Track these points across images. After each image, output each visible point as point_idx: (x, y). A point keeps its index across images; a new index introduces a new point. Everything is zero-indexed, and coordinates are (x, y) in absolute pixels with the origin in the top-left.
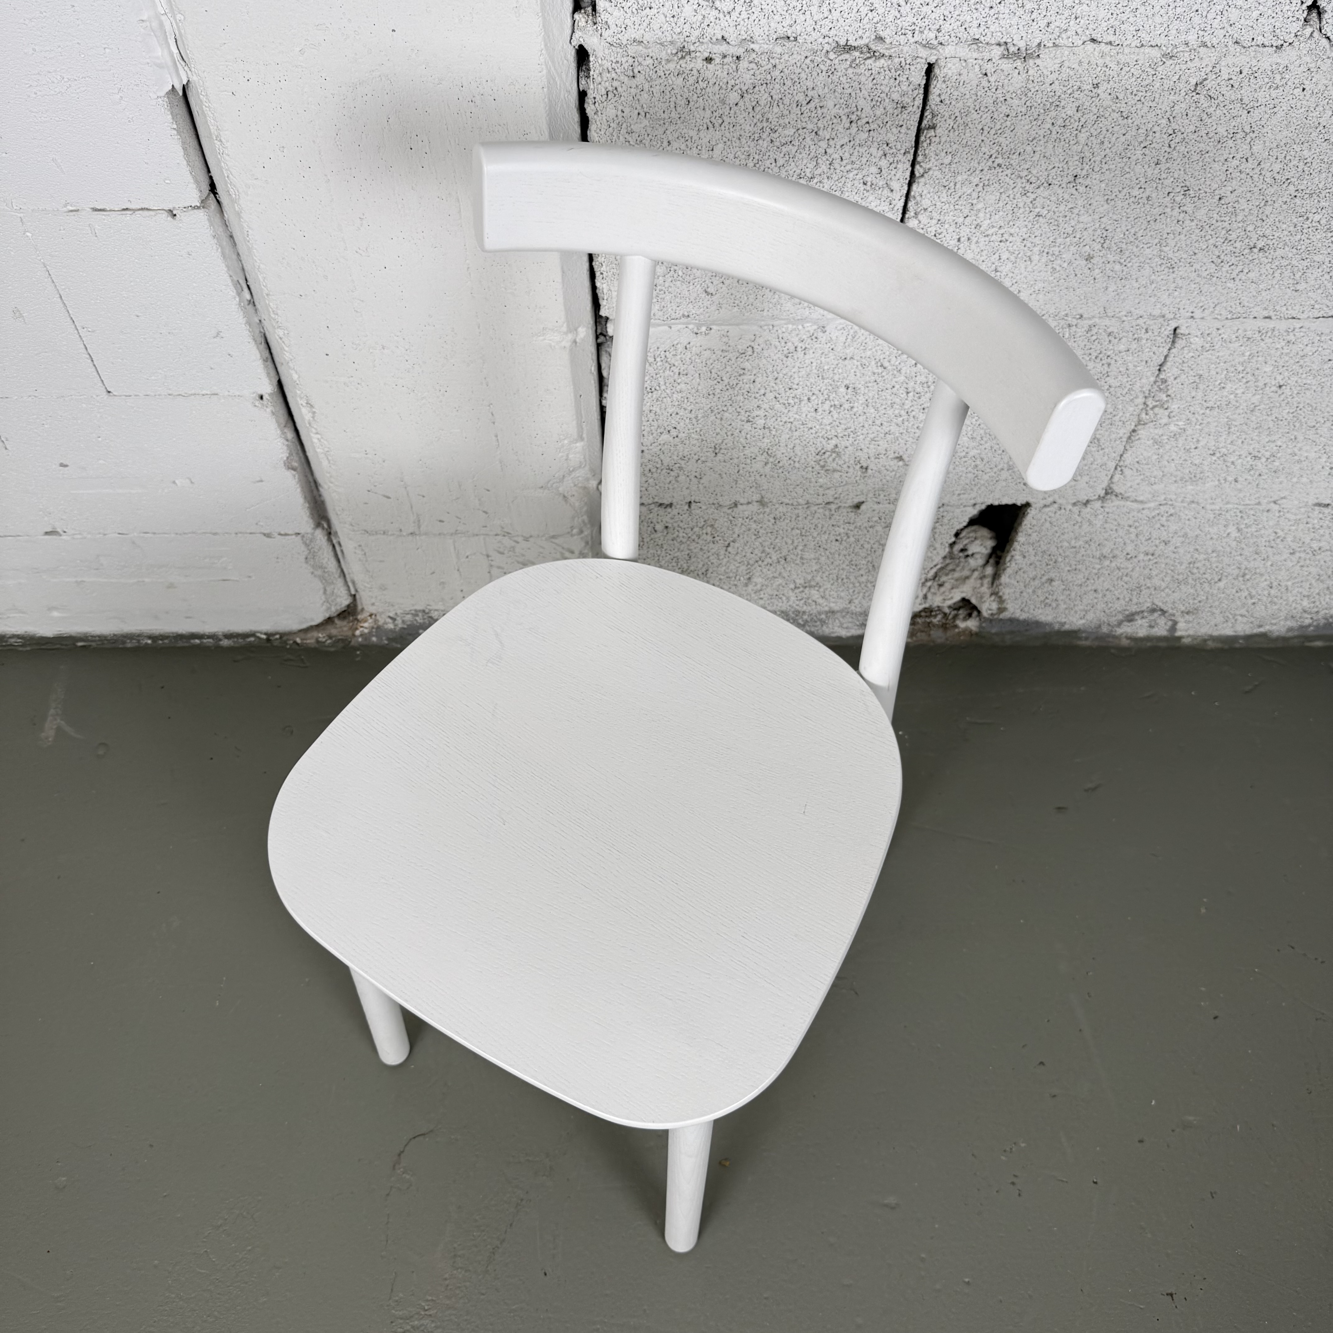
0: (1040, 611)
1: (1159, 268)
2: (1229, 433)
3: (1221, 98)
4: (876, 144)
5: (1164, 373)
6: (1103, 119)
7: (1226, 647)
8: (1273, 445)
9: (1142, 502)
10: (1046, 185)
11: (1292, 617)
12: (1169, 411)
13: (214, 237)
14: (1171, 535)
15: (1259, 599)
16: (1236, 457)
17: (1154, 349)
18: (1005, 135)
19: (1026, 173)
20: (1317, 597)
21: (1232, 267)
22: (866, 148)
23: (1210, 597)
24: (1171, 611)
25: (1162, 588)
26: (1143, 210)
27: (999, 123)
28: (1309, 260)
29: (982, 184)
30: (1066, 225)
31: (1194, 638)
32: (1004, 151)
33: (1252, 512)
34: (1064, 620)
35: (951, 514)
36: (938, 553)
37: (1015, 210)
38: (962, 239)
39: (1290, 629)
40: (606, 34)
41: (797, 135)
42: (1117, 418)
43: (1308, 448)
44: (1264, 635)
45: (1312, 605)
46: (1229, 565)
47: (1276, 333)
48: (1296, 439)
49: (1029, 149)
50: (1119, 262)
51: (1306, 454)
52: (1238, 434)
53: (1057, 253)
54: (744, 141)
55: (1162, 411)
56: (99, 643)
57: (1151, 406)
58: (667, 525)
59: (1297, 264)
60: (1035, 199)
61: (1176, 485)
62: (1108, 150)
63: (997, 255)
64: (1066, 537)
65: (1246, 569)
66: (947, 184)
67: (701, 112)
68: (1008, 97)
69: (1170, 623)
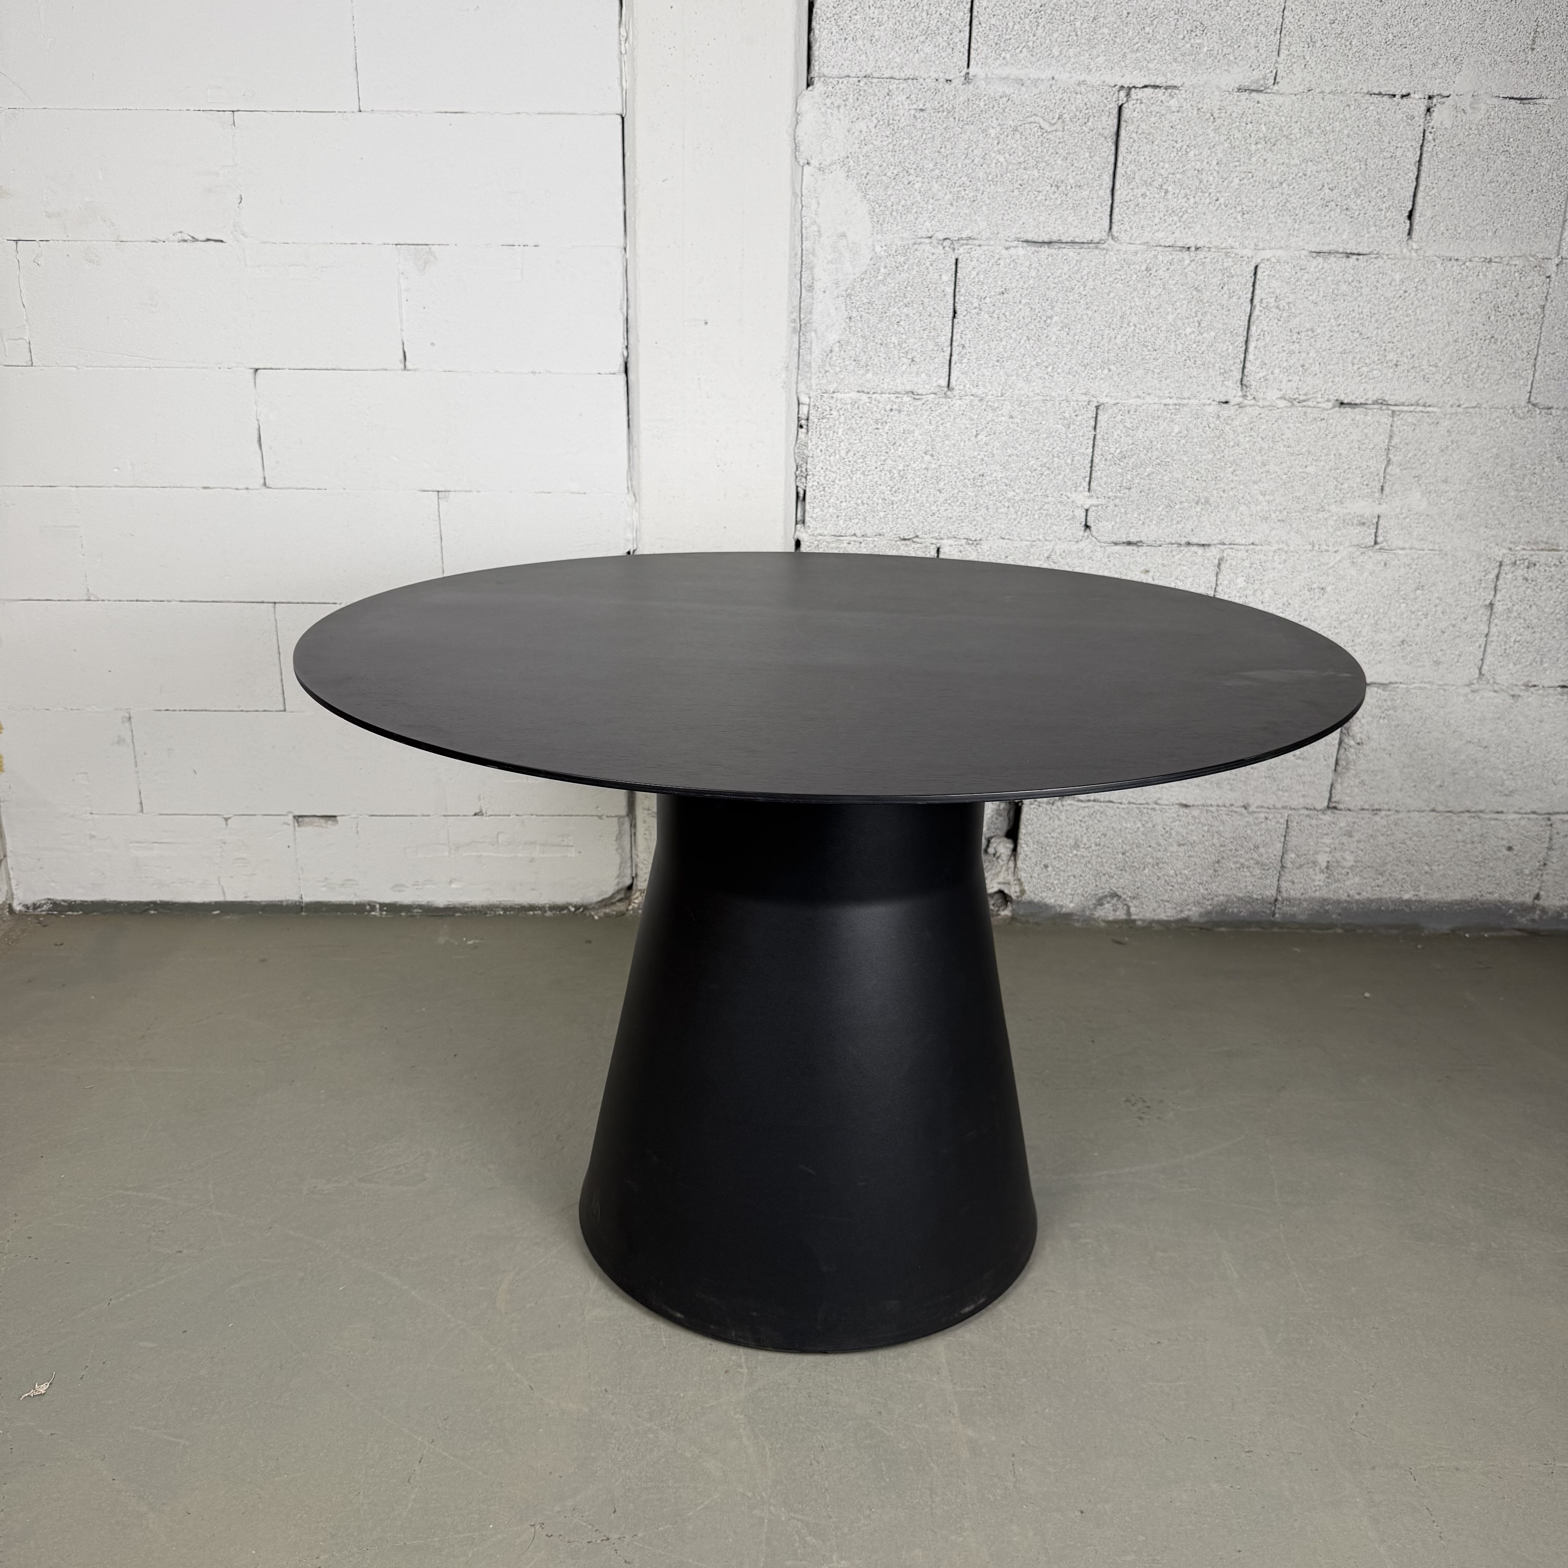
0: (1045, 894)
7: (1165, 929)
9: (1082, 801)
11: (1198, 903)
15: (1173, 886)
20: (1207, 884)
23: (1143, 884)
24: (1123, 896)
25: (1112, 875)
31: (1144, 920)
34: (1061, 903)
39: (1201, 915)
40: (808, 532)
44: (1186, 920)
45: (1206, 892)
46: (1146, 855)
64: (1047, 830)
65: (1157, 859)
69: (1125, 907)
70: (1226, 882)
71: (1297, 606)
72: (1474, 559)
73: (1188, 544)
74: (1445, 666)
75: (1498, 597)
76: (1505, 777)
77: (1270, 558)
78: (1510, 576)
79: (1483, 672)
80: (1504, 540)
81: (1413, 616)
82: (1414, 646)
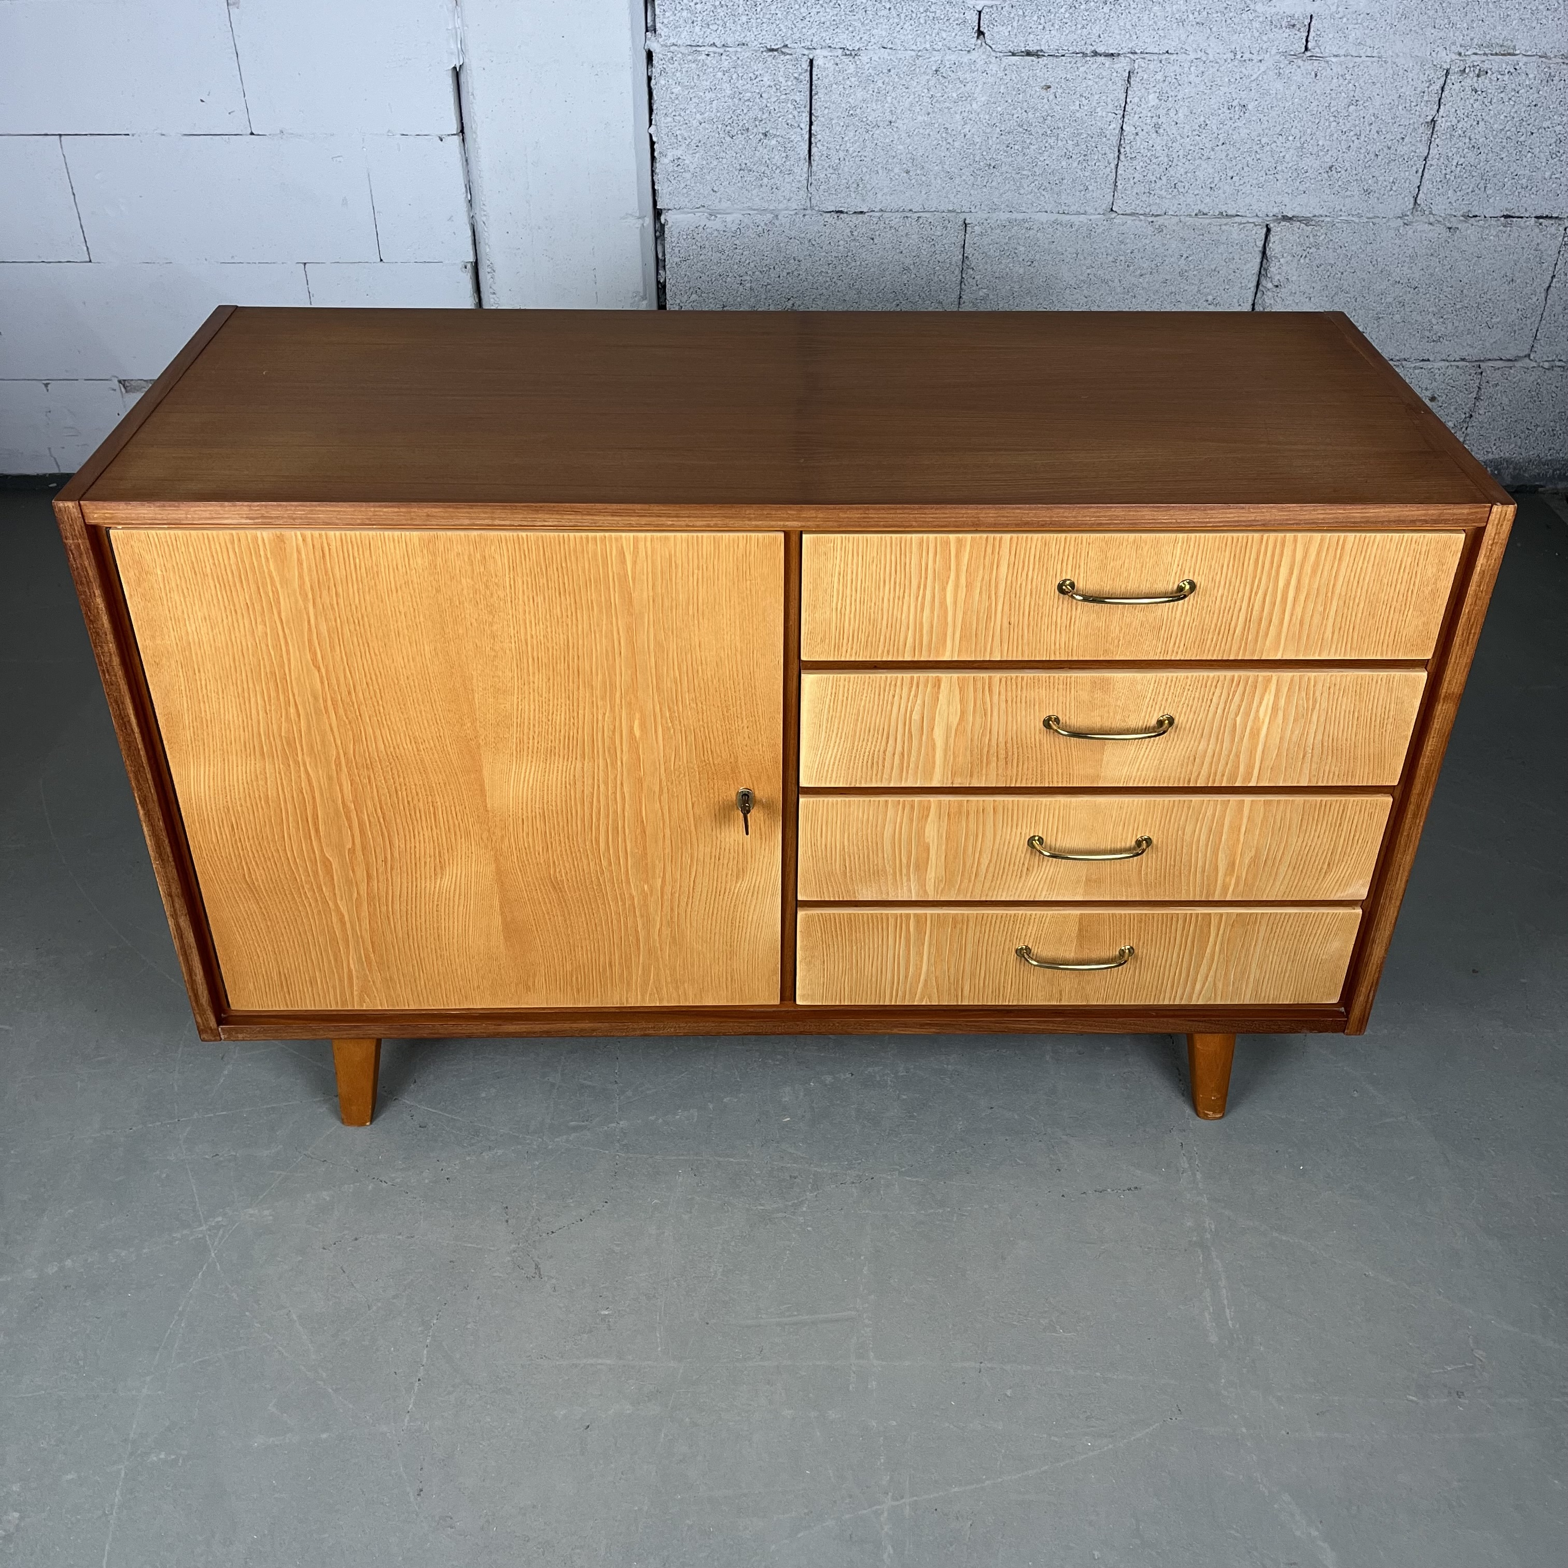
3: (950, 78)
4: (790, 101)
10: (877, 127)
12: (974, 280)
17: (956, 234)
18: (852, 98)
19: (865, 119)
21: (982, 178)
22: (786, 104)
26: (928, 141)
27: (848, 91)
28: (1020, 173)
29: (845, 126)
30: (891, 151)
32: (852, 106)
40: (660, 40)
47: (1017, 221)
49: (865, 105)
52: (1018, 298)
55: (970, 280)
57: (964, 277)
66: (828, 126)
68: (850, 77)
71: (1214, 128)
72: (1417, 67)
73: (1095, 54)
74: (1376, 195)
75: (1441, 113)
76: (1434, 321)
77: (1186, 69)
78: (1457, 86)
79: (1418, 202)
80: (1454, 43)
81: (1344, 137)
82: (1343, 172)
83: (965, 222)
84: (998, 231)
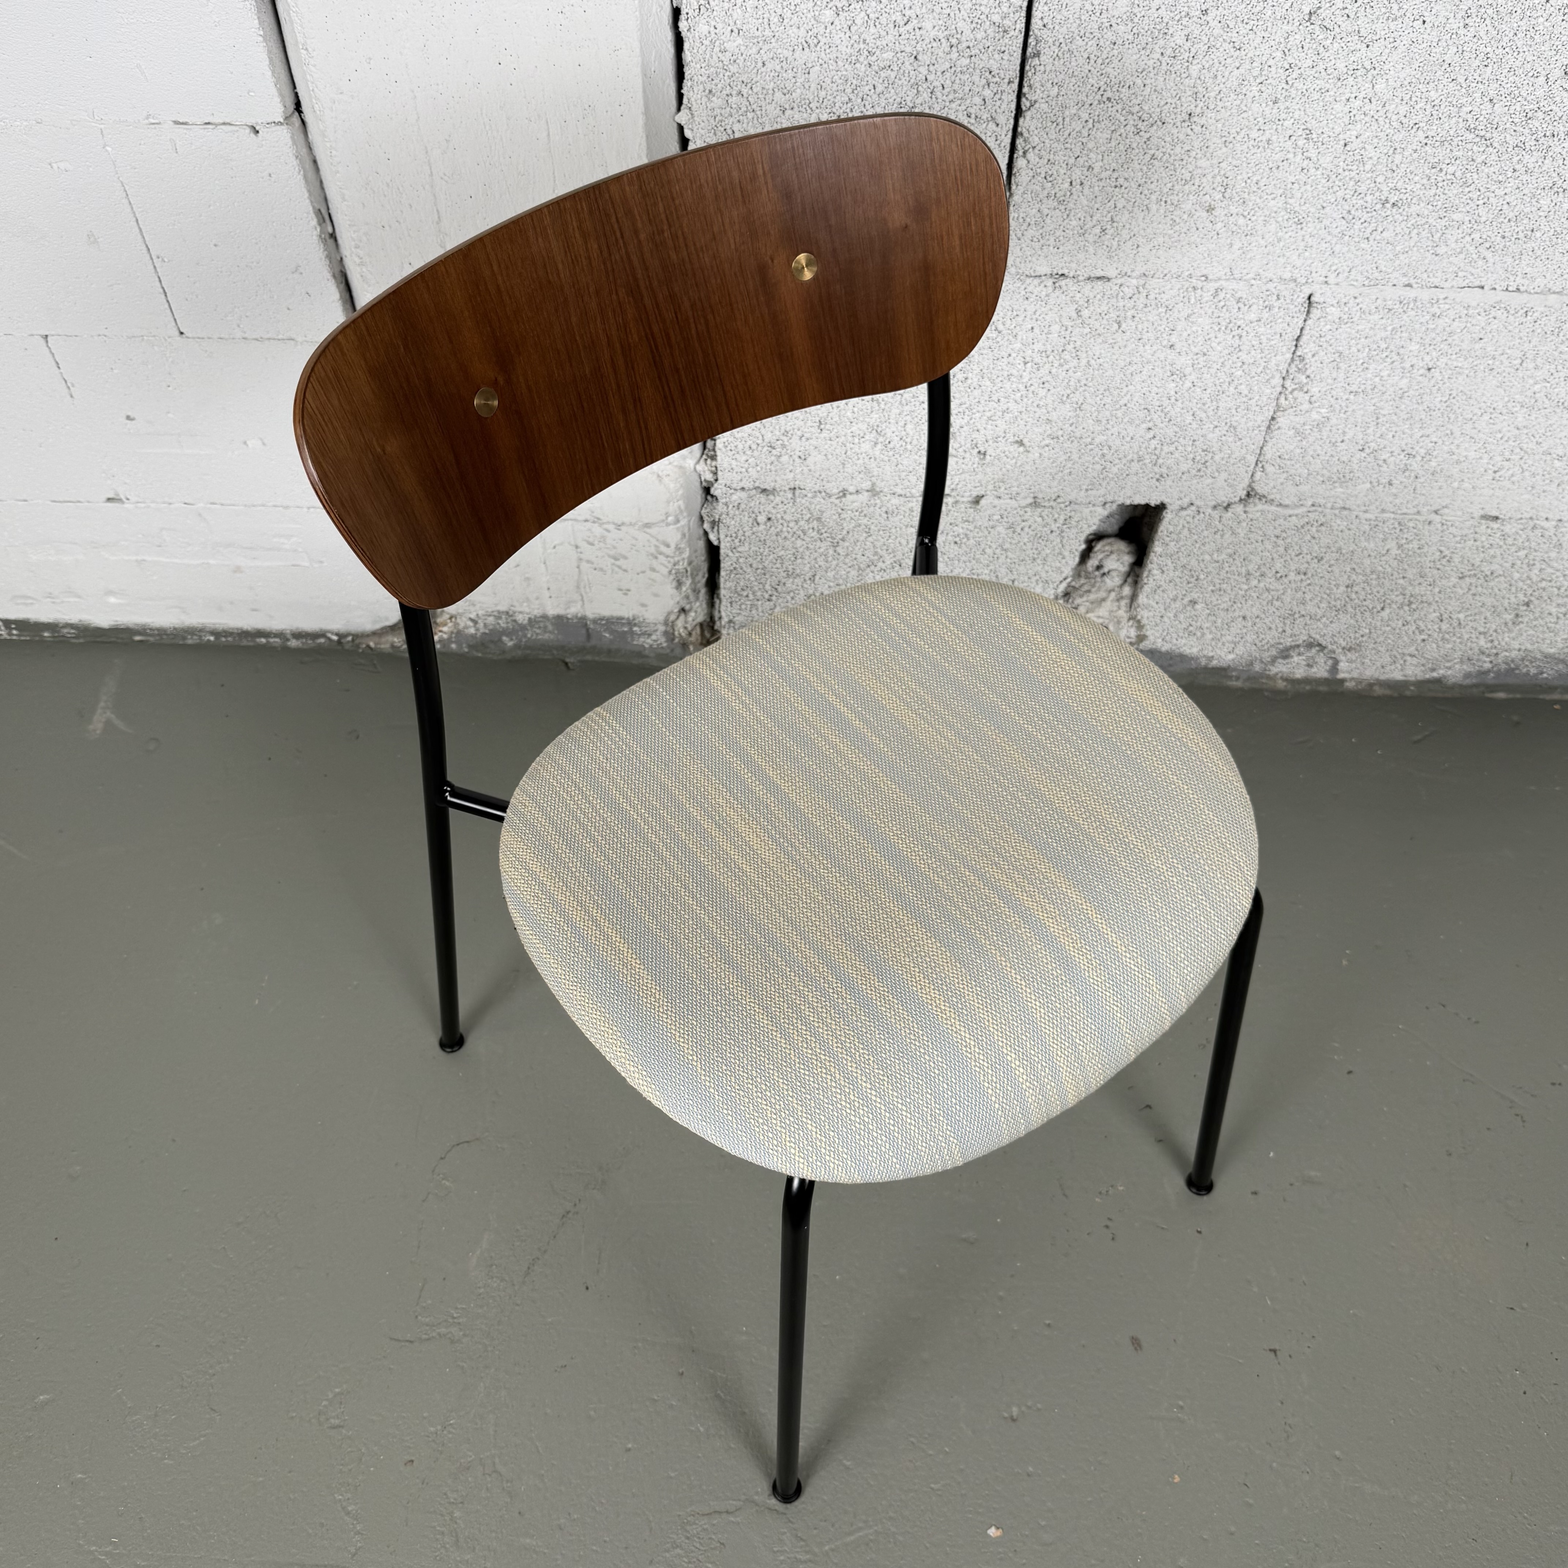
0: (1184, 641)
1: (1285, 224)
2: (1378, 424)
3: (1337, 30)
4: (978, 71)
5: (1300, 349)
6: (1214, 50)
7: (1396, 695)
8: (1427, 441)
9: (1287, 506)
10: (1160, 123)
11: (1469, 659)
12: (1309, 394)
13: (297, 157)
14: (1324, 550)
15: (1429, 635)
16: (1389, 455)
17: (1288, 319)
18: (1113, 65)
19: (1137, 108)
20: (1495, 634)
21: (1365, 224)
22: (968, 76)
23: (1373, 631)
24: (1330, 647)
25: (1318, 617)
26: (1264, 154)
27: (1105, 52)
28: (1446, 219)
29: (1091, 121)
30: (1183, 171)
31: (1359, 681)
32: (1112, 83)
33: (1411, 524)
34: (1211, 654)
35: (1079, 515)
36: (1067, 562)
37: (1129, 150)
38: (1074, 183)
39: (1468, 675)
41: (895, 59)
42: (1253, 402)
43: (1467, 445)
44: (1438, 681)
45: (1489, 645)
46: (1392, 591)
47: (1418, 303)
48: (1452, 434)
49: (1139, 82)
50: (1242, 215)
51: (1465, 454)
52: (1388, 425)
53: (1176, 203)
54: (839, 63)
55: (1301, 394)
56: (158, 638)
57: (1290, 389)
58: (770, 516)
59: (1434, 224)
60: (1148, 139)
61: (1324, 486)
62: (1222, 85)
63: (1112, 202)
64: (1207, 548)
65: (1412, 596)
66: (1054, 119)
67: (796, 30)
68: (1113, 22)
69: (1330, 662)
70: (1531, 632)
83: (1309, 298)
84: (1376, 317)
